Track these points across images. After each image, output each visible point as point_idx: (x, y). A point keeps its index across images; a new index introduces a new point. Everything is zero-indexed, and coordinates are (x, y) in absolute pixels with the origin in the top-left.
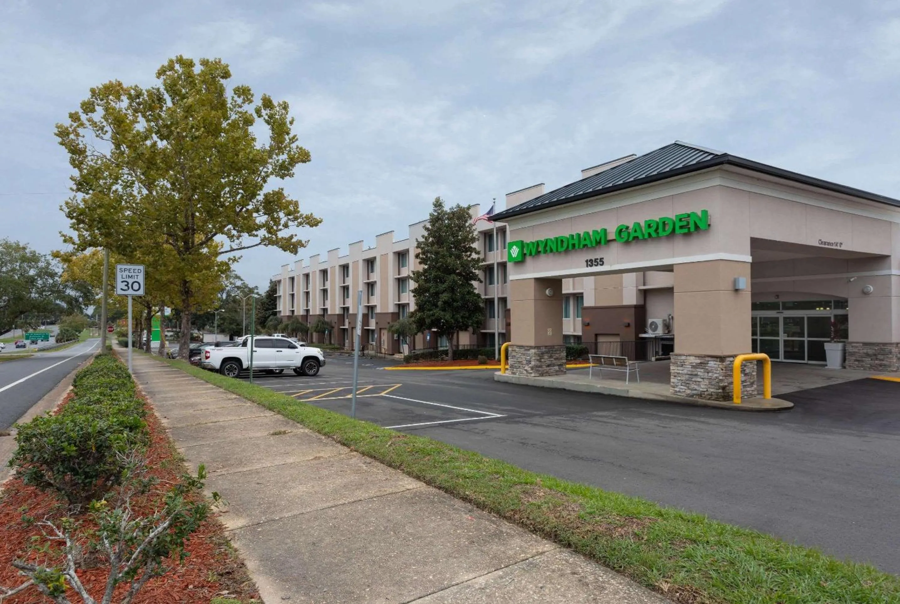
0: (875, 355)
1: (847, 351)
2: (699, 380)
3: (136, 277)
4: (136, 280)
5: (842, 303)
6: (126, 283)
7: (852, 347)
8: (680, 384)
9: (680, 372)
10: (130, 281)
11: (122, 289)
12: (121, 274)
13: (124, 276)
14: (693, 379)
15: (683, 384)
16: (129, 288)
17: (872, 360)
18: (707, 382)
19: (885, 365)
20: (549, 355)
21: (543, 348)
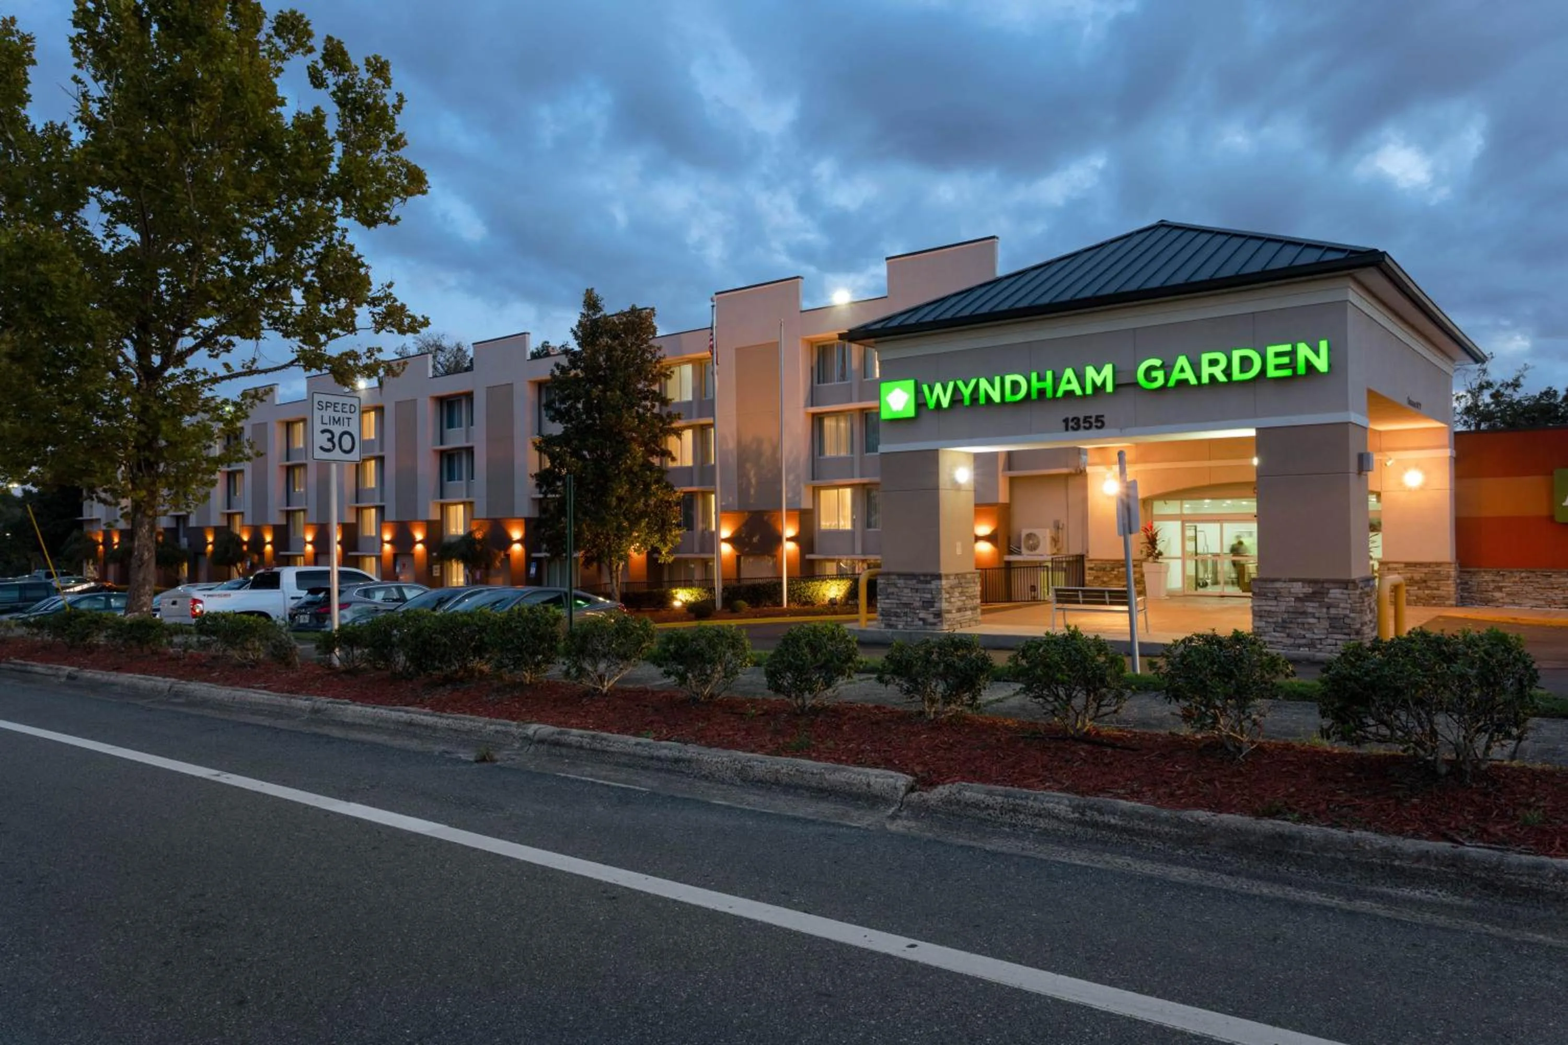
2: (1312, 620)
3: (346, 420)
4: (346, 428)
6: (329, 435)
7: (1389, 569)
8: (1271, 629)
9: (1273, 609)
10: (337, 430)
11: (322, 448)
12: (321, 413)
13: (326, 420)
14: (1299, 620)
15: (1278, 629)
16: (334, 446)
17: (1419, 589)
18: (1326, 624)
19: (1440, 597)
20: (960, 590)
21: (952, 577)
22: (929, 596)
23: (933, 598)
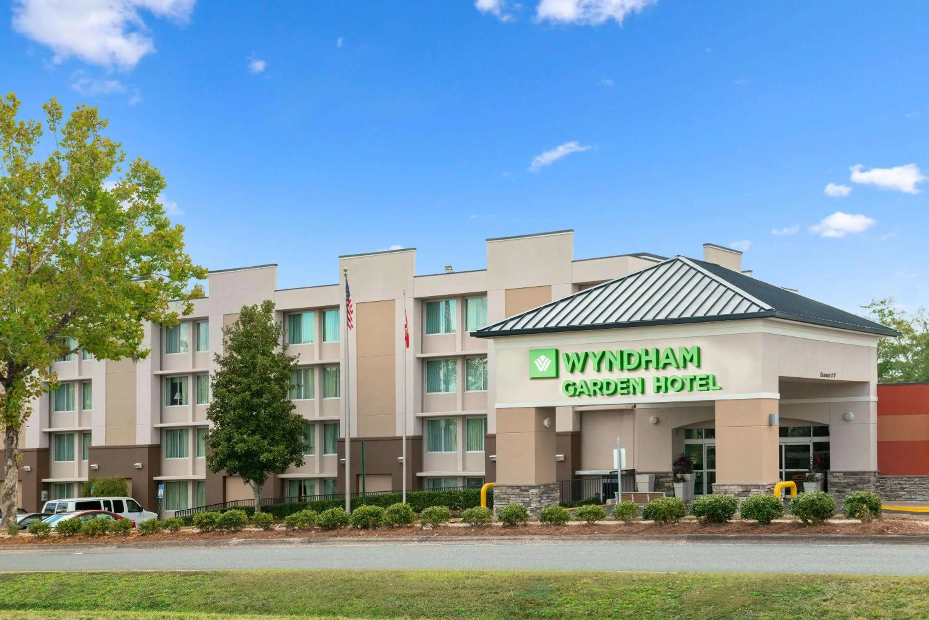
0: (855, 484)
1: (829, 482)
5: (823, 430)
7: (834, 477)
17: (852, 490)
20: (547, 495)
21: (542, 487)
22: (528, 499)
23: (530, 500)
